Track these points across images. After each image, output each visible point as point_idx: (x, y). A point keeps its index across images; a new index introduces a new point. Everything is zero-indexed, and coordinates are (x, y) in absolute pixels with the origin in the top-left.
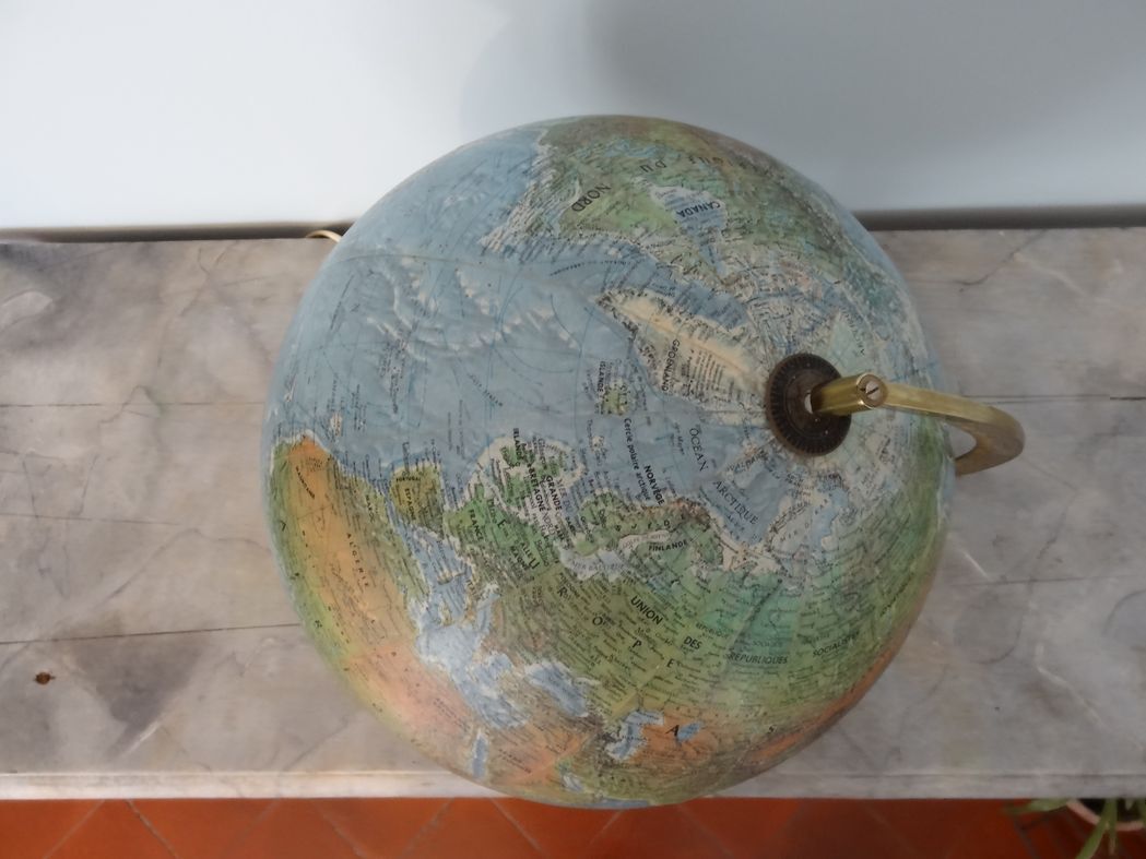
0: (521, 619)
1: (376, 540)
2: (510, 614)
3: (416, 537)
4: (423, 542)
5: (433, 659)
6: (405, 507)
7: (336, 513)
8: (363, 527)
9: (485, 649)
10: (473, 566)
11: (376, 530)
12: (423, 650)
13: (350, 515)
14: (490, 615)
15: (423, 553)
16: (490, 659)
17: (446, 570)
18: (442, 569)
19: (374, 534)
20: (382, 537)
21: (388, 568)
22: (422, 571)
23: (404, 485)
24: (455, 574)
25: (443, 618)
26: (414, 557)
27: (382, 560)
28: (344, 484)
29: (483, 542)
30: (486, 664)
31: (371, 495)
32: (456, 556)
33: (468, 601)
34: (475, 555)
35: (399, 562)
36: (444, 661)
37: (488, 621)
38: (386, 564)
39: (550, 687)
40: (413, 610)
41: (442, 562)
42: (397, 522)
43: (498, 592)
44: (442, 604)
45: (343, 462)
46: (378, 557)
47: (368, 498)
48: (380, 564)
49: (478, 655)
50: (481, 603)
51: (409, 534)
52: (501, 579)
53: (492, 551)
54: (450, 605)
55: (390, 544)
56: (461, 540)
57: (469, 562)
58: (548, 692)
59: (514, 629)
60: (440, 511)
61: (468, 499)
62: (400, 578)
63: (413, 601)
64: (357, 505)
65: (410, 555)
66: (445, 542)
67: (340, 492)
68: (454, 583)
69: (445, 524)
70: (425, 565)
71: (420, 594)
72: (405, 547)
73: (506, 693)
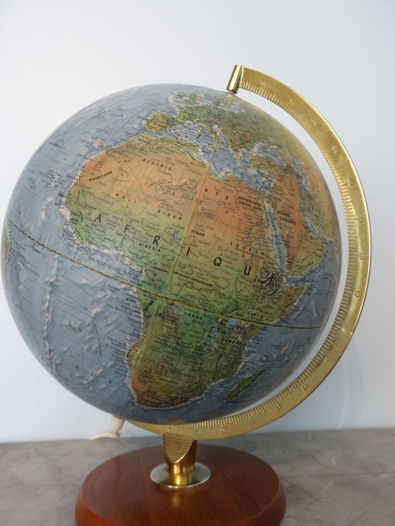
0: (234, 131)
1: (158, 148)
2: (230, 132)
3: (173, 132)
4: (177, 131)
5: (223, 173)
6: (159, 128)
7: (129, 161)
8: (148, 150)
9: (236, 151)
10: (203, 124)
11: (155, 145)
12: (216, 173)
13: (138, 153)
14: (225, 136)
15: (182, 134)
16: (240, 154)
17: (196, 132)
18: (194, 133)
19: (155, 147)
20: (160, 144)
21: (173, 151)
22: (187, 140)
23: (151, 124)
24: (200, 131)
25: (211, 149)
26: (179, 138)
27: (168, 151)
28: (124, 149)
29: (198, 116)
30: (241, 157)
31: (141, 138)
32: (194, 126)
33: (213, 136)
34: (200, 121)
35: (176, 145)
36: (227, 170)
37: (227, 139)
38: (171, 151)
39: (267, 155)
40: (198, 157)
41: (191, 131)
42: (161, 134)
43: (219, 127)
44: (206, 144)
45: (115, 144)
46: (165, 153)
47: (140, 140)
48: (169, 154)
49: (236, 156)
50: (218, 134)
51: (170, 133)
52: (216, 123)
53: (204, 117)
54: (209, 142)
55: (166, 143)
56: (190, 120)
57: (200, 124)
58: (268, 158)
59: (236, 137)
60: (173, 119)
61: (178, 110)
62: (182, 150)
63: (194, 153)
64: (138, 147)
65: (177, 138)
66: (185, 124)
67: (125, 153)
68: (203, 134)
69: (180, 120)
70: (187, 137)
71: (194, 148)
72: (173, 138)
73: (258, 167)
